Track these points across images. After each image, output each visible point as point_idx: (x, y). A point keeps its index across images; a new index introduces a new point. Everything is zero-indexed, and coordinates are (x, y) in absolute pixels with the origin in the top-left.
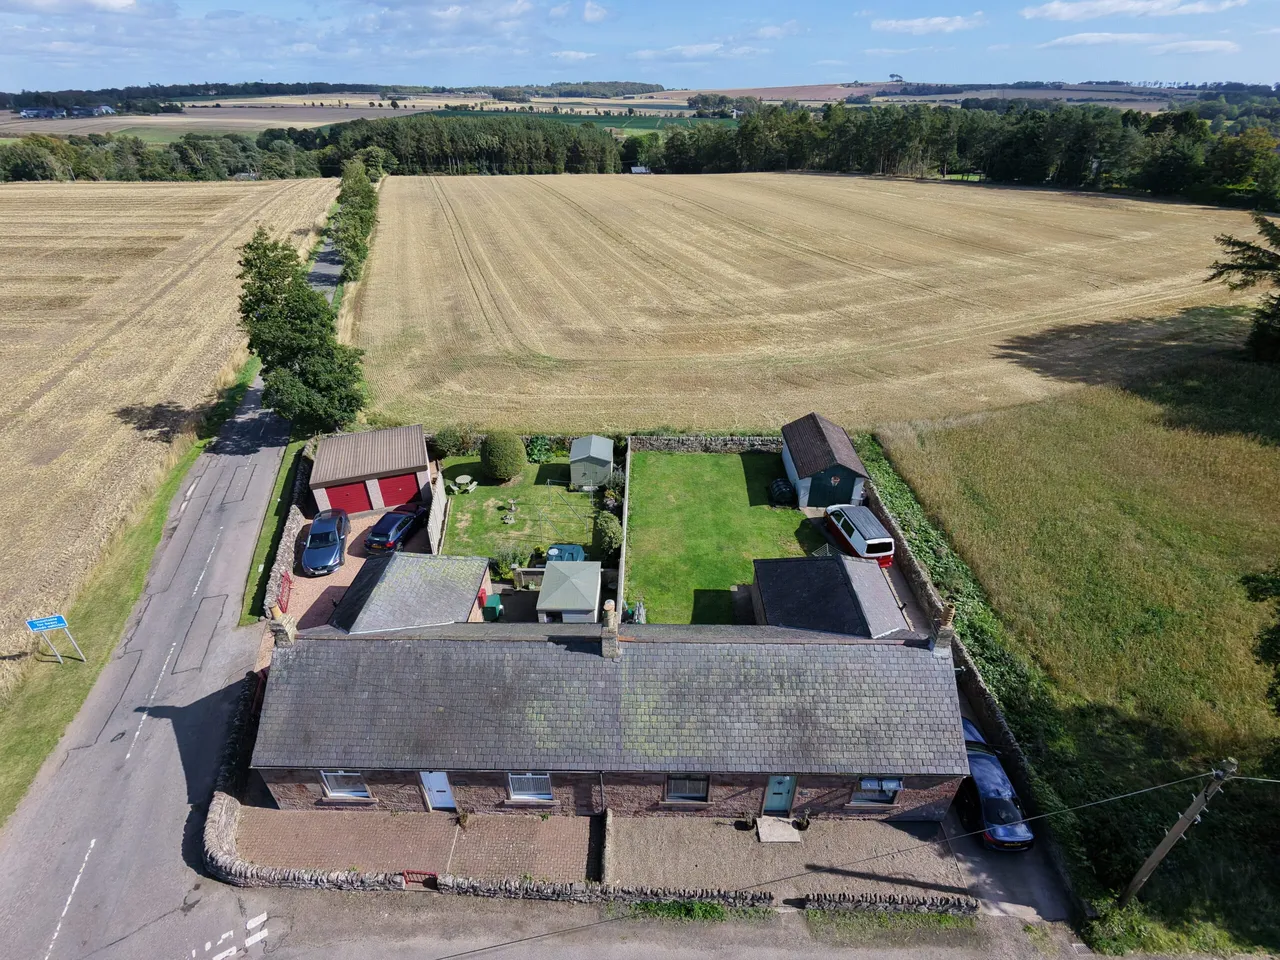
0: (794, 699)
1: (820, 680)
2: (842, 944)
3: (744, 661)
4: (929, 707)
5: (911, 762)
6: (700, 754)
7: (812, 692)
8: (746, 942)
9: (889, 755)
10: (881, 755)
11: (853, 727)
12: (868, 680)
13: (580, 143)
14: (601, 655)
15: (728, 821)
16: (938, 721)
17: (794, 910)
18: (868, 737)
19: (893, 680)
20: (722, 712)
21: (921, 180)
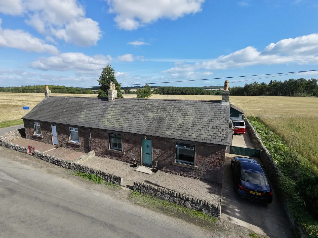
0: (160, 115)
1: (172, 110)
2: (139, 204)
3: (148, 104)
4: (214, 121)
5: (199, 138)
6: (120, 126)
7: (167, 113)
8: (100, 191)
9: (190, 134)
10: (187, 134)
11: (179, 124)
12: (191, 111)
13: (204, 92)
14: (108, 101)
15: (129, 164)
16: (217, 125)
17: (129, 189)
18: (183, 128)
19: (201, 112)
20: (134, 116)
21: (304, 97)
